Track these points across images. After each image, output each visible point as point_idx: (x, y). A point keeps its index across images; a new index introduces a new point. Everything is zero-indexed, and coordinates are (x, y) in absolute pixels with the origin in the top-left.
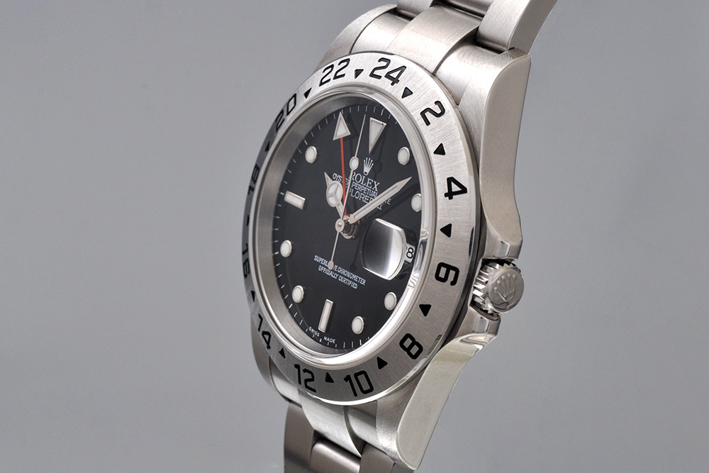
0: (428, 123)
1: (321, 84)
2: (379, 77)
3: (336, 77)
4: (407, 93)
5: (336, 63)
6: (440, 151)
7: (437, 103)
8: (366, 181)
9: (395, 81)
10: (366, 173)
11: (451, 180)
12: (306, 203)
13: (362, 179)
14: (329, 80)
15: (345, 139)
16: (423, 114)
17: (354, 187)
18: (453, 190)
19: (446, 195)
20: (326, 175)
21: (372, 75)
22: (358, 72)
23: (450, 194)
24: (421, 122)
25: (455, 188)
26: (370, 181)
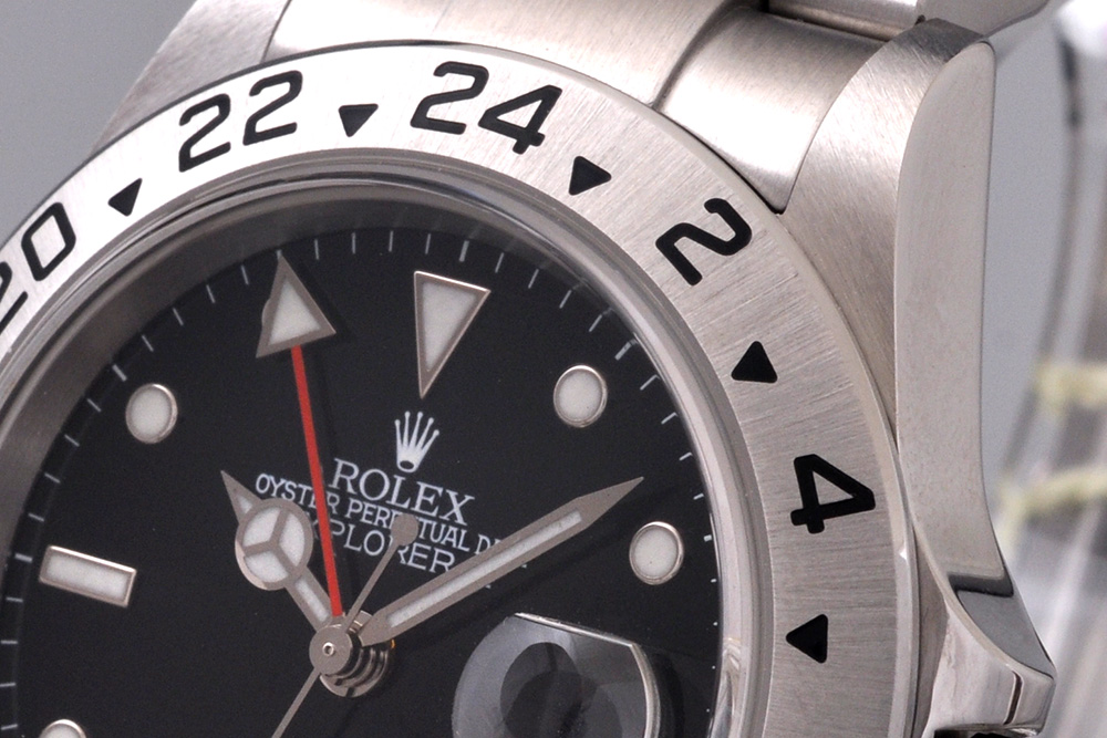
0: (692, 276)
1: (187, 162)
2: (458, 128)
3: (251, 136)
4: (587, 175)
5: (237, 90)
6: (755, 366)
7: (717, 206)
8: (409, 491)
9: (527, 138)
10: (407, 465)
11: (808, 467)
12: (138, 587)
13: (392, 487)
14: (225, 148)
15: (313, 349)
16: (667, 244)
17: (356, 517)
18: (822, 500)
19: (797, 517)
20: (229, 482)
21: (420, 120)
22: (354, 117)
23: (811, 515)
24: (662, 272)
25: (828, 492)
26: (428, 492)
